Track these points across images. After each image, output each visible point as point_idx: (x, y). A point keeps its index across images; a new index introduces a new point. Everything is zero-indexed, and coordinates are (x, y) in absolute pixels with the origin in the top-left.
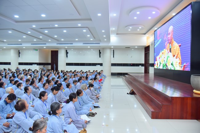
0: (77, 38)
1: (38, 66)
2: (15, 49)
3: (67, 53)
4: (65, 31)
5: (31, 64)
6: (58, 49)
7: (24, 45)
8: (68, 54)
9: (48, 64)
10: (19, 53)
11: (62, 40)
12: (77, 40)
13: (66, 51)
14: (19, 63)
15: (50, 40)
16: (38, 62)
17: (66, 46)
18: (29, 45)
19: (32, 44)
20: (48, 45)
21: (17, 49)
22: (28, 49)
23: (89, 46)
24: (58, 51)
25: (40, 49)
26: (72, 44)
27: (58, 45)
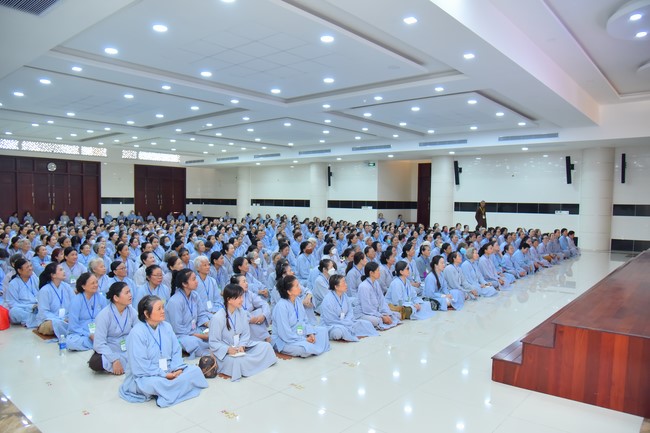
0: (473, 125)
1: (376, 210)
2: (320, 164)
3: (458, 171)
4: (415, 109)
5: (358, 205)
6: (431, 157)
7: (339, 153)
8: (461, 175)
9: (408, 205)
10: (330, 174)
11: (431, 132)
12: (474, 128)
13: (456, 163)
14: (329, 202)
15: (396, 136)
16: (375, 198)
17: (451, 149)
18: (347, 152)
19: (353, 149)
20: (396, 148)
21: (326, 163)
22: (348, 162)
23: (524, 145)
24: (430, 164)
25: (380, 161)
26: (465, 141)
27: (429, 148)
